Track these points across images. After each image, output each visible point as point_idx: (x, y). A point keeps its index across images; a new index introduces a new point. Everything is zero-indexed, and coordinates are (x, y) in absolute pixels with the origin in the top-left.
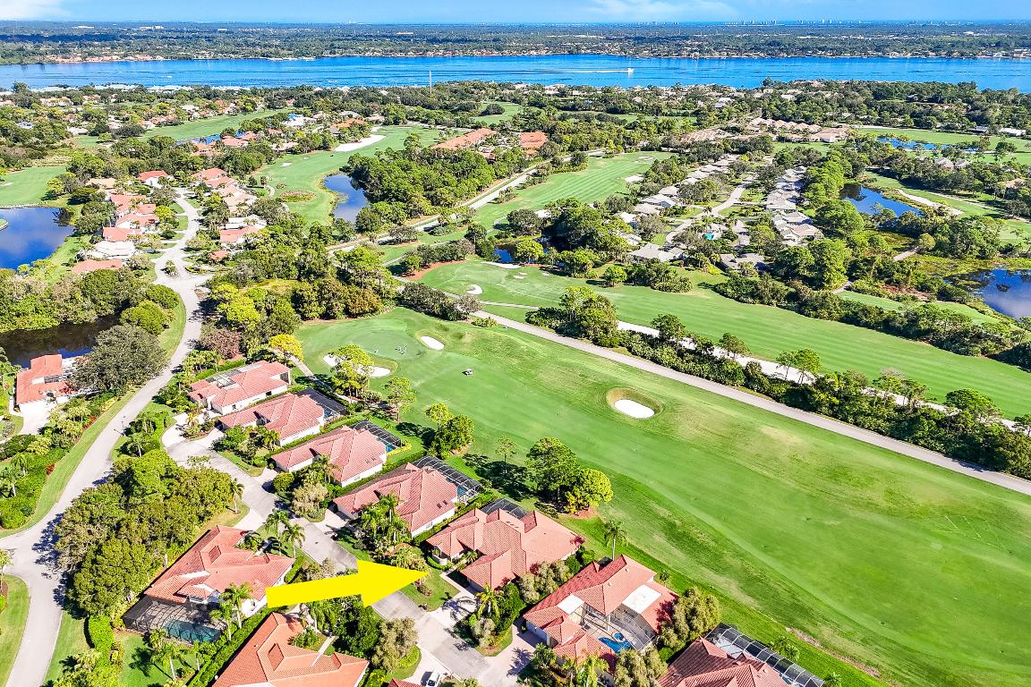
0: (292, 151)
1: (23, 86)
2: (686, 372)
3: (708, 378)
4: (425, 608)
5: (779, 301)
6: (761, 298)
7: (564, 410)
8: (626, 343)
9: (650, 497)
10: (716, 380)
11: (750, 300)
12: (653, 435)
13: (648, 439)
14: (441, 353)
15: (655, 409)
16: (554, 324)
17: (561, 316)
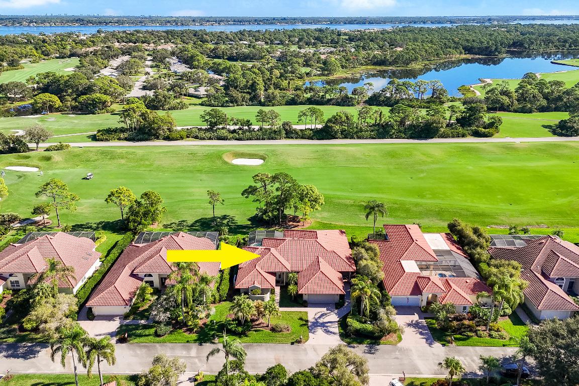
4: (299, 342)
5: (247, 102)
6: (236, 102)
7: (203, 176)
8: (190, 135)
11: (231, 104)
15: (263, 158)
16: (122, 136)
17: (122, 130)
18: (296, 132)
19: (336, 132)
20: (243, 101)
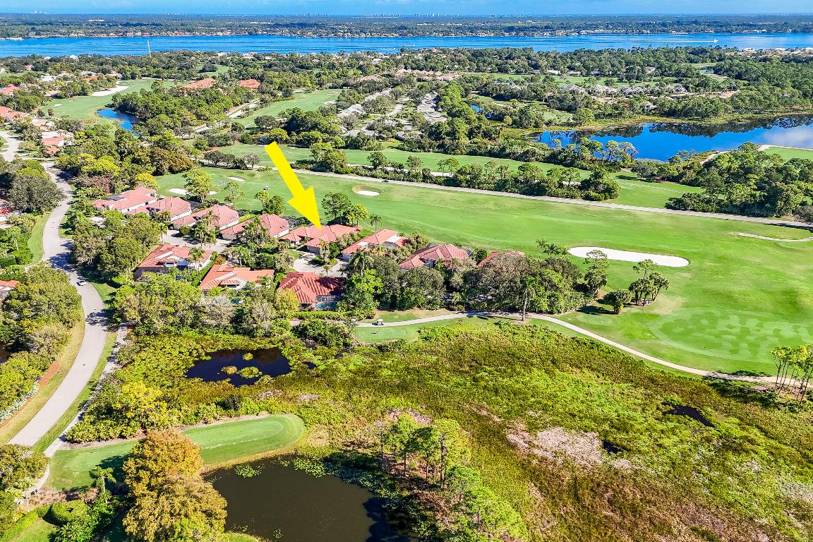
0: (58, 97)
5: (433, 149)
8: (355, 172)
10: (408, 181)
12: (381, 201)
13: (379, 203)
14: (244, 182)
15: (380, 192)
16: (309, 166)
17: (312, 162)
18: (431, 178)
19: (461, 182)
20: (430, 148)
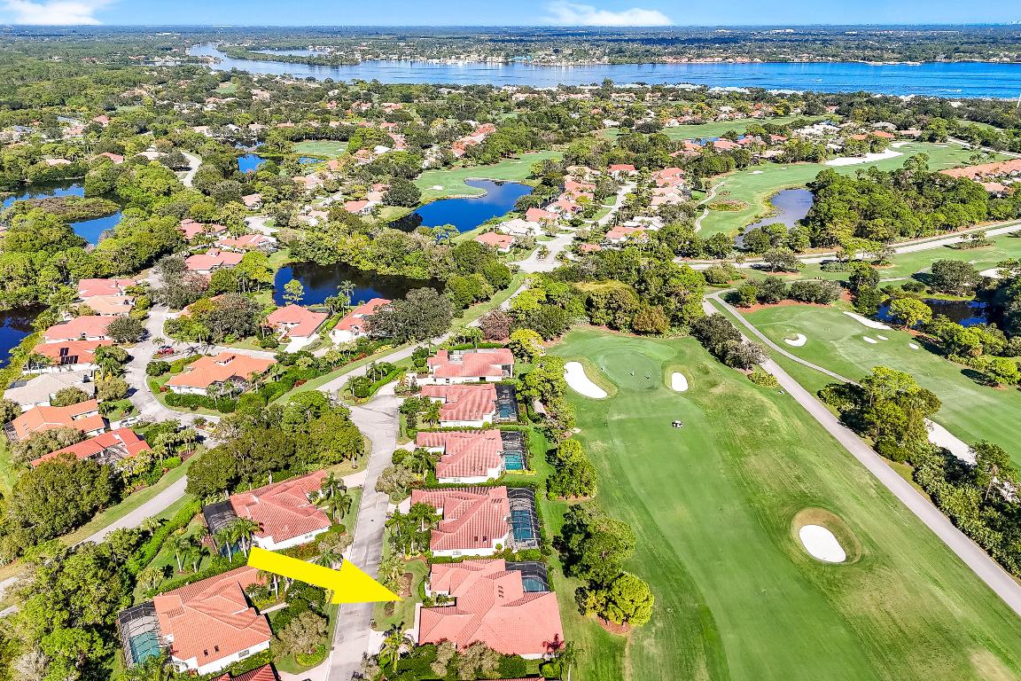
0: (774, 160)
1: (611, 82)
2: (963, 531)
3: (990, 553)
7: (734, 507)
8: (917, 463)
9: (709, 652)
10: (999, 560)
12: (808, 585)
13: (796, 588)
14: (673, 395)
